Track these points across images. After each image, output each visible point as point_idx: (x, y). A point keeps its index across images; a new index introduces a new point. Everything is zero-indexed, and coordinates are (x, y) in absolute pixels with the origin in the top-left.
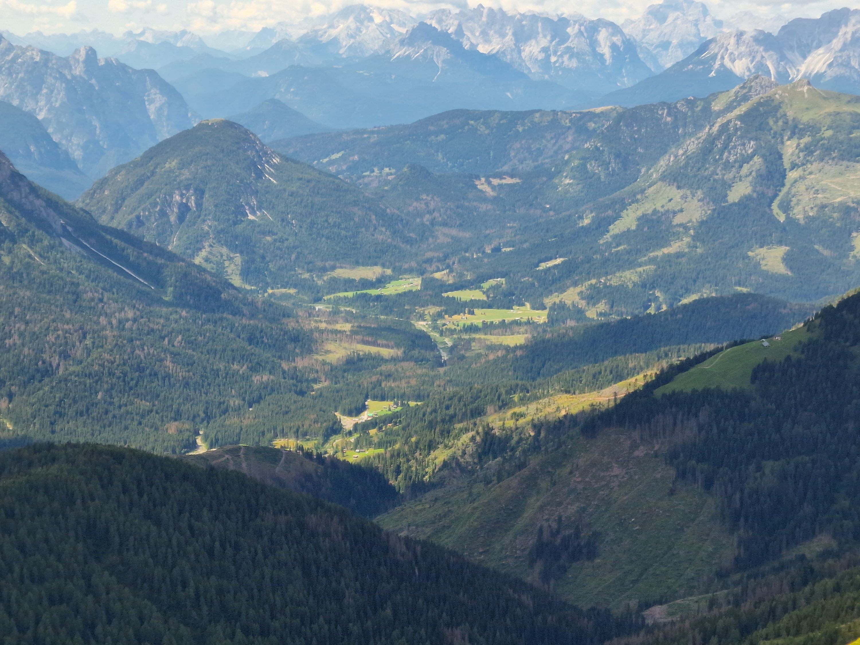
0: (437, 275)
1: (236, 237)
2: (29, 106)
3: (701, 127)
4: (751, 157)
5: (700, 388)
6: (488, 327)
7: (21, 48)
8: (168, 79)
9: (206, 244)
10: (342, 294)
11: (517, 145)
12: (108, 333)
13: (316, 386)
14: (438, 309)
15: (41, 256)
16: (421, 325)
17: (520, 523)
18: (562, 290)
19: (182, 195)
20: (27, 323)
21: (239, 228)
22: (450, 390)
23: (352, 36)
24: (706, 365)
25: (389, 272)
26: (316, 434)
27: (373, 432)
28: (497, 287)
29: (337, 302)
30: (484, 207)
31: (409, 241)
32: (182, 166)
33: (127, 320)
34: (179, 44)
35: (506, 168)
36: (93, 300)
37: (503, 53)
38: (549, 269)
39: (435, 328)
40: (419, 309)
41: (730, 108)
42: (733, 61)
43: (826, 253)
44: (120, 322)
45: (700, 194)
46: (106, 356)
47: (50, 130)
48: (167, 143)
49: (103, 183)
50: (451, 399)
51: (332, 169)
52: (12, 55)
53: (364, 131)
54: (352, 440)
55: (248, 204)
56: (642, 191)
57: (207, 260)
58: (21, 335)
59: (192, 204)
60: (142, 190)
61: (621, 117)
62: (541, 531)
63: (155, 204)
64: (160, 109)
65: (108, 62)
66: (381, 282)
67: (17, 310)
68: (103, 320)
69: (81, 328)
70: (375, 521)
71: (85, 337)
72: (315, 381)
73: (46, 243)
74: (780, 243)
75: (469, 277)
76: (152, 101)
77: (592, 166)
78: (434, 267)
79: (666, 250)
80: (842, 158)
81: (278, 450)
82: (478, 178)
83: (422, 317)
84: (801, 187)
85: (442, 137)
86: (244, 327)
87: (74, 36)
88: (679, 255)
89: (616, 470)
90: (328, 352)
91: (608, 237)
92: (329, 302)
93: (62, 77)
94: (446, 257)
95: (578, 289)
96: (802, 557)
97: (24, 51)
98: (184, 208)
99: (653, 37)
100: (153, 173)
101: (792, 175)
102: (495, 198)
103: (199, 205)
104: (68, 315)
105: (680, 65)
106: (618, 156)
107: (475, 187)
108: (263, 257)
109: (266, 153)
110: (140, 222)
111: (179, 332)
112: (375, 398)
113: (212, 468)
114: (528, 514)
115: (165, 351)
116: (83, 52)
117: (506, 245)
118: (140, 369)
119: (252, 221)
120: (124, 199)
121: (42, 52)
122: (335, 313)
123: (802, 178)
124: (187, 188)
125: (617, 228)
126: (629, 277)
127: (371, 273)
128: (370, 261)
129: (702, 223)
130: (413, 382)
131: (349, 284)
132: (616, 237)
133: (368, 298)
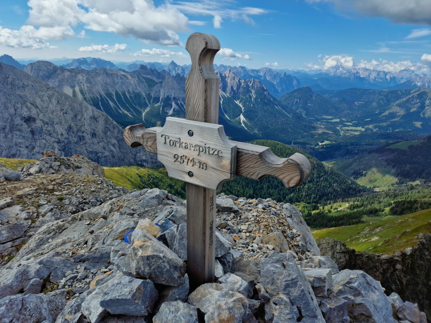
0: (343, 119)
1: (305, 108)
2: (273, 82)
3: (407, 96)
4: (418, 103)
5: (396, 148)
6: (352, 130)
8: (298, 78)
9: (300, 109)
10: (323, 121)
11: (365, 96)
12: (280, 122)
14: (342, 126)
16: (338, 128)
17: (351, 168)
18: (369, 125)
19: (297, 100)
20: (266, 119)
21: (306, 106)
22: (341, 141)
23: (334, 72)
25: (333, 117)
26: (314, 145)
27: (325, 146)
28: (355, 123)
30: (355, 107)
31: (339, 112)
32: (298, 94)
34: (301, 72)
35: (362, 100)
36: (278, 116)
37: (366, 77)
38: (367, 121)
39: (341, 129)
40: (338, 125)
41: (415, 92)
42: (418, 83)
44: (282, 121)
45: (404, 109)
46: (279, 126)
47: (276, 86)
48: (296, 90)
49: (283, 96)
50: (341, 143)
51: (326, 97)
52: (272, 73)
53: (334, 91)
54: (320, 147)
55: (309, 102)
56: (391, 107)
57: (299, 112)
60: (290, 98)
61: (389, 92)
63: (292, 101)
64: (295, 84)
65: (288, 75)
66: (331, 119)
67: (265, 117)
68: (279, 120)
69: (275, 121)
71: (276, 123)
72: (315, 136)
74: (421, 121)
75: (350, 120)
76: (294, 82)
77: (381, 101)
79: (394, 120)
81: (306, 147)
82: (355, 101)
84: (428, 110)
85: (349, 93)
86: (304, 124)
88: (396, 121)
89: (374, 161)
90: (319, 131)
91: (381, 116)
92: (321, 122)
93: (279, 77)
94: (346, 116)
95: (373, 125)
96: (412, 185)
97: (274, 72)
98: (297, 102)
99: (400, 76)
100: (292, 95)
101: (427, 108)
102: (358, 106)
103: (300, 102)
104: (273, 119)
105: (405, 83)
106: (387, 100)
107: (354, 103)
108: (310, 112)
109: (314, 93)
110: (288, 104)
111: (292, 124)
112: (326, 140)
114: (353, 166)
115: (289, 127)
116: (284, 73)
117: (359, 115)
118: (284, 129)
119: (309, 106)
120: (286, 99)
121: (277, 72)
122: (322, 124)
123: (429, 108)
124: (298, 98)
125: (384, 114)
126: (384, 124)
127: (330, 117)
128: (330, 115)
129: (403, 115)
130: (334, 138)
131: (325, 119)
132: (383, 116)
133: (328, 122)
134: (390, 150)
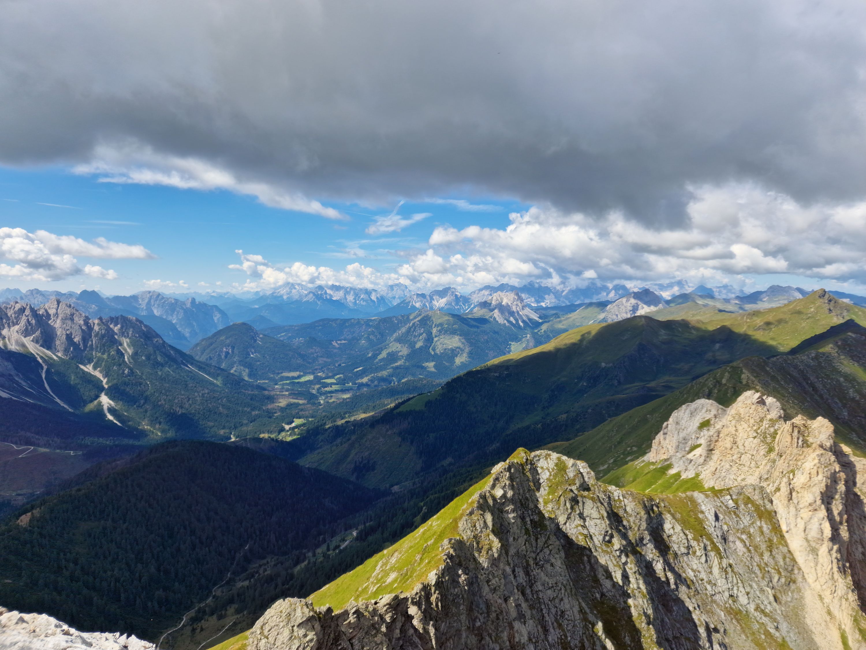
0: (319, 374)
1: (246, 363)
2: (170, 318)
3: (406, 324)
4: (422, 334)
5: (408, 410)
6: (337, 392)
7: (167, 298)
8: (222, 308)
9: (235, 366)
10: (285, 382)
11: (346, 330)
12: (198, 398)
13: (276, 415)
14: (319, 386)
15: (173, 371)
16: (313, 391)
17: (349, 459)
18: (362, 378)
19: (226, 349)
20: (167, 396)
21: (248, 359)
22: (324, 414)
23: (288, 294)
24: (410, 402)
25: (302, 373)
26: (275, 432)
27: (296, 430)
28: (340, 378)
29: (283, 384)
30: (335, 351)
31: (309, 363)
32: (226, 338)
33: (205, 393)
34: (226, 297)
35: (342, 338)
36: (192, 387)
37: (341, 300)
38: (358, 371)
39: (318, 392)
40: (313, 386)
41: (415, 318)
42: (416, 303)
43: (447, 364)
44: (203, 394)
45: (407, 345)
46: (197, 407)
47: (177, 327)
48: (221, 330)
49: (197, 345)
50: (324, 417)
51: (281, 339)
52: (163, 301)
53: (293, 326)
54: (289, 433)
55: (251, 351)
56: (388, 345)
57: (235, 371)
58: (165, 400)
59: (230, 351)
60: (212, 347)
61: (380, 320)
62: (356, 461)
63: (217, 352)
64: (218, 319)
65: (200, 303)
66: (299, 377)
67: (163, 391)
68: (196, 394)
69: (188, 397)
70: (297, 462)
71: (189, 400)
72: (275, 413)
73: (175, 366)
74: (433, 361)
75: (330, 374)
76: (216, 316)
77: (371, 337)
78: (318, 371)
79: (396, 364)
80: (451, 334)
81: (261, 438)
82: (333, 341)
83: (314, 389)
84: (439, 343)
85: (320, 327)
86: (249, 395)
87: (187, 294)
88: (400, 365)
89: (381, 439)
90: (280, 402)
91: (377, 360)
92: (280, 385)
93: (182, 308)
94: (322, 368)
95: (368, 378)
96: (443, 466)
97: (168, 299)
98: (227, 353)
99: (390, 295)
100: (216, 341)
101: (435, 339)
102: (339, 348)
103: (233, 352)
104: (183, 392)
105: (398, 305)
106: (380, 333)
107: (332, 344)
108: (256, 370)
109: (257, 334)
110: (211, 358)
111: (225, 397)
112: (297, 418)
113: (237, 446)
114: (351, 456)
115: (220, 404)
116: (190, 299)
117: (343, 363)
118: (210, 411)
119: (252, 357)
120: (205, 351)
121: (175, 299)
122: (283, 388)
123: (439, 340)
124: (229, 346)
125: (380, 357)
126: (384, 373)
127: (295, 374)
128: (295, 370)
129: (408, 355)
130: (311, 412)
131: (288, 378)
132: (380, 360)
133: (294, 383)
134: (400, 414)
